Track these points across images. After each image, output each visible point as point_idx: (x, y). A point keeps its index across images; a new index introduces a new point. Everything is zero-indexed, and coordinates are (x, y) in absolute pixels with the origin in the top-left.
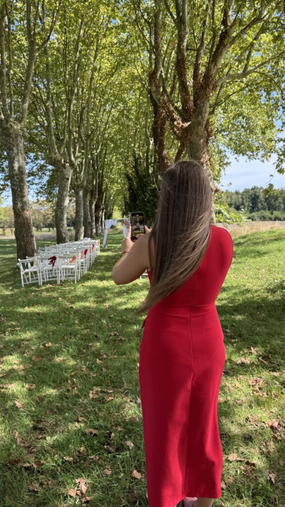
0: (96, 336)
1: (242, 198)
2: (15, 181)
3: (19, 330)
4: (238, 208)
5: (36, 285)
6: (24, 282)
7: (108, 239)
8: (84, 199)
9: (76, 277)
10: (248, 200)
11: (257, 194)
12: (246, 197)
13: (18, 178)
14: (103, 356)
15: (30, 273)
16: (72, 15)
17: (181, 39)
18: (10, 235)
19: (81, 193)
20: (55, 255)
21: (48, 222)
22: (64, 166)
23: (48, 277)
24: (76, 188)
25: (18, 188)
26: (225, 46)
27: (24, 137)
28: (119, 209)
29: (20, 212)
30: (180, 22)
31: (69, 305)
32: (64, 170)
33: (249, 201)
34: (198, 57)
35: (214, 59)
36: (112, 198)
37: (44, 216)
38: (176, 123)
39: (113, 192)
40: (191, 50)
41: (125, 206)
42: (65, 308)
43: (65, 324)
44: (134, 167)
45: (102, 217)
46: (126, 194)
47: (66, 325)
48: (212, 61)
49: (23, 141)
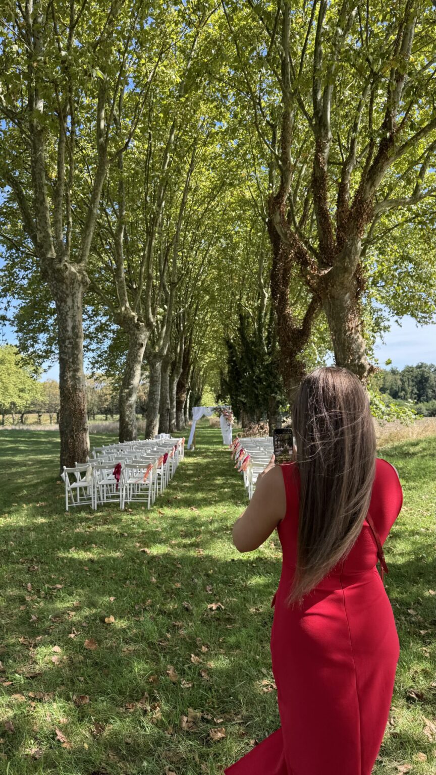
0: (187, 609)
1: (401, 380)
2: (66, 346)
3: (62, 589)
4: (395, 395)
5: (87, 508)
6: (69, 503)
7: (195, 436)
8: (162, 374)
9: (149, 499)
10: (411, 383)
11: (426, 375)
12: (408, 379)
13: (70, 343)
14: (201, 648)
15: (78, 489)
16: (161, 115)
17: (321, 148)
18: (50, 424)
19: (158, 365)
20: (120, 461)
21: (105, 406)
22: (137, 326)
23: (105, 495)
24: (151, 358)
25: (70, 358)
26: (387, 159)
27: (83, 283)
28: (211, 390)
29: (70, 393)
30: (319, 124)
31: (140, 547)
32: (137, 332)
33: (414, 386)
34: (344, 173)
35: (370, 178)
36: (202, 373)
37: (100, 397)
38: (309, 268)
39: (204, 364)
40: (334, 163)
41: (222, 385)
42: (133, 552)
43: (135, 582)
44: (239, 329)
45: (186, 401)
46: (224, 368)
47: (137, 585)
48: (368, 180)
49: (81, 289)
